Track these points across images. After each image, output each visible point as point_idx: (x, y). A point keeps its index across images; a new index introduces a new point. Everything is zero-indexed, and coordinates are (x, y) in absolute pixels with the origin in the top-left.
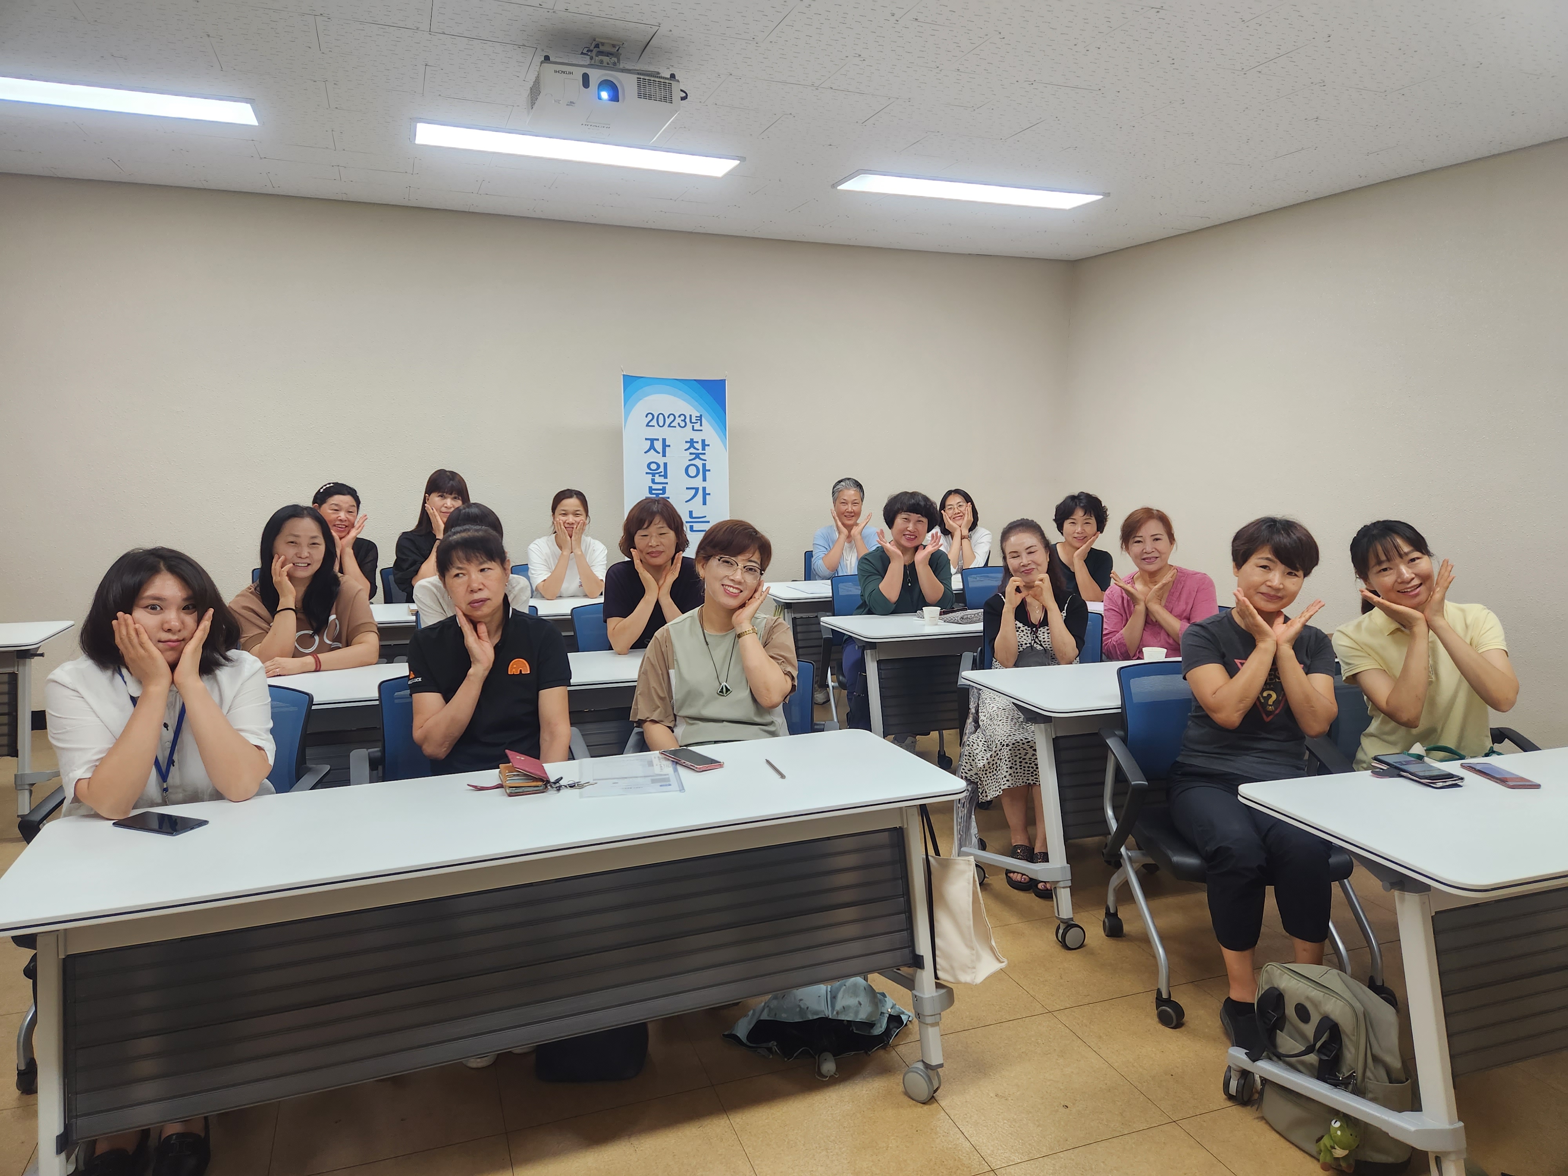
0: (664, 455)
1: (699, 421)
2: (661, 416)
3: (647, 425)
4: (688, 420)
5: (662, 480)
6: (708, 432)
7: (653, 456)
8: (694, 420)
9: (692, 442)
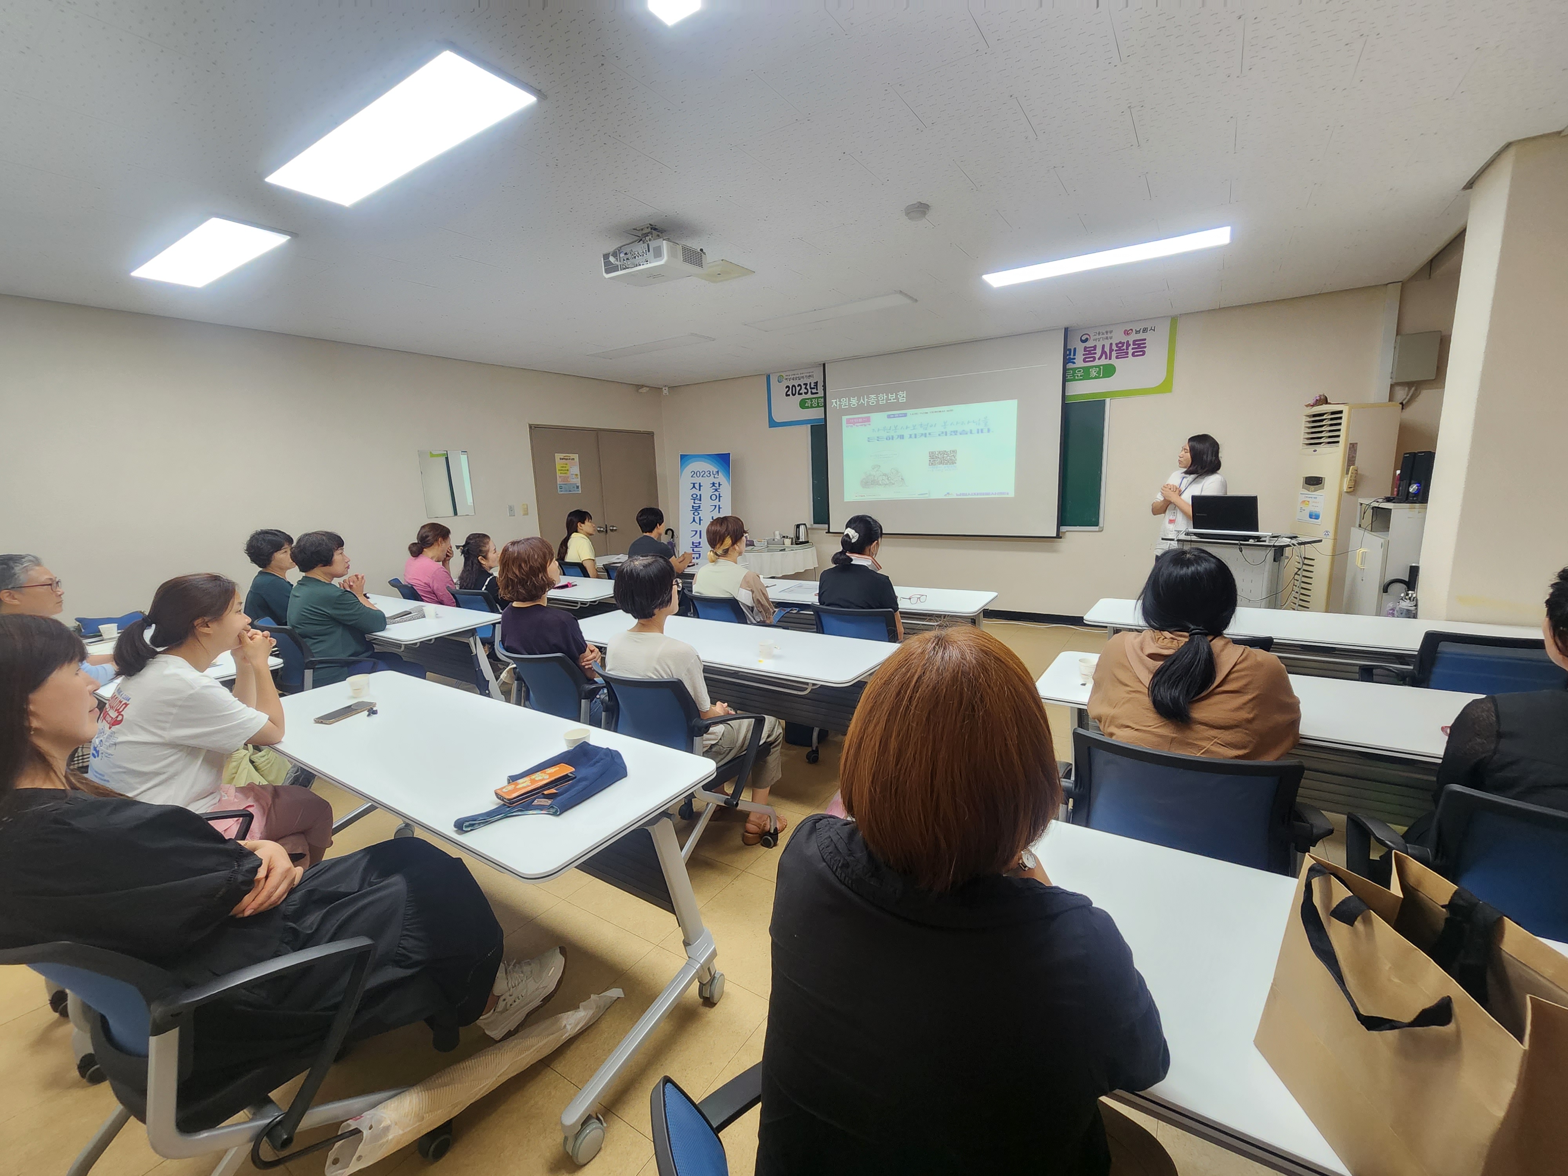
0: (700, 490)
1: (717, 474)
2: (698, 473)
3: (692, 477)
4: (711, 473)
5: (699, 502)
6: (721, 478)
7: (694, 491)
8: (714, 473)
9: (714, 484)
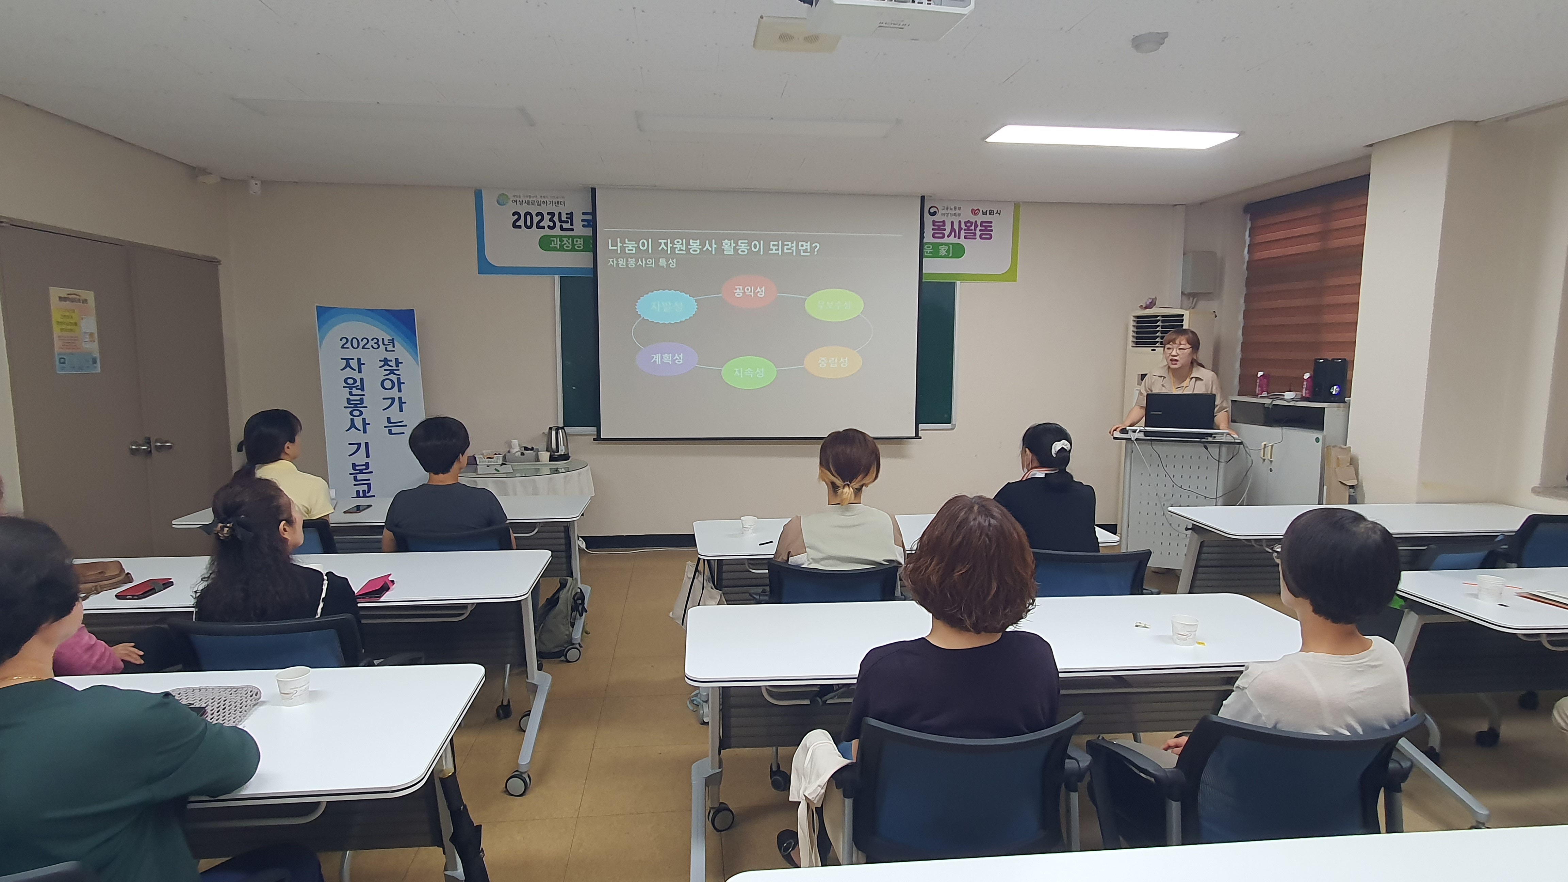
0: (360, 372)
1: (392, 344)
2: (355, 340)
3: (342, 347)
4: (380, 343)
5: (359, 392)
6: (400, 351)
7: (348, 372)
8: (386, 343)
9: (386, 361)
